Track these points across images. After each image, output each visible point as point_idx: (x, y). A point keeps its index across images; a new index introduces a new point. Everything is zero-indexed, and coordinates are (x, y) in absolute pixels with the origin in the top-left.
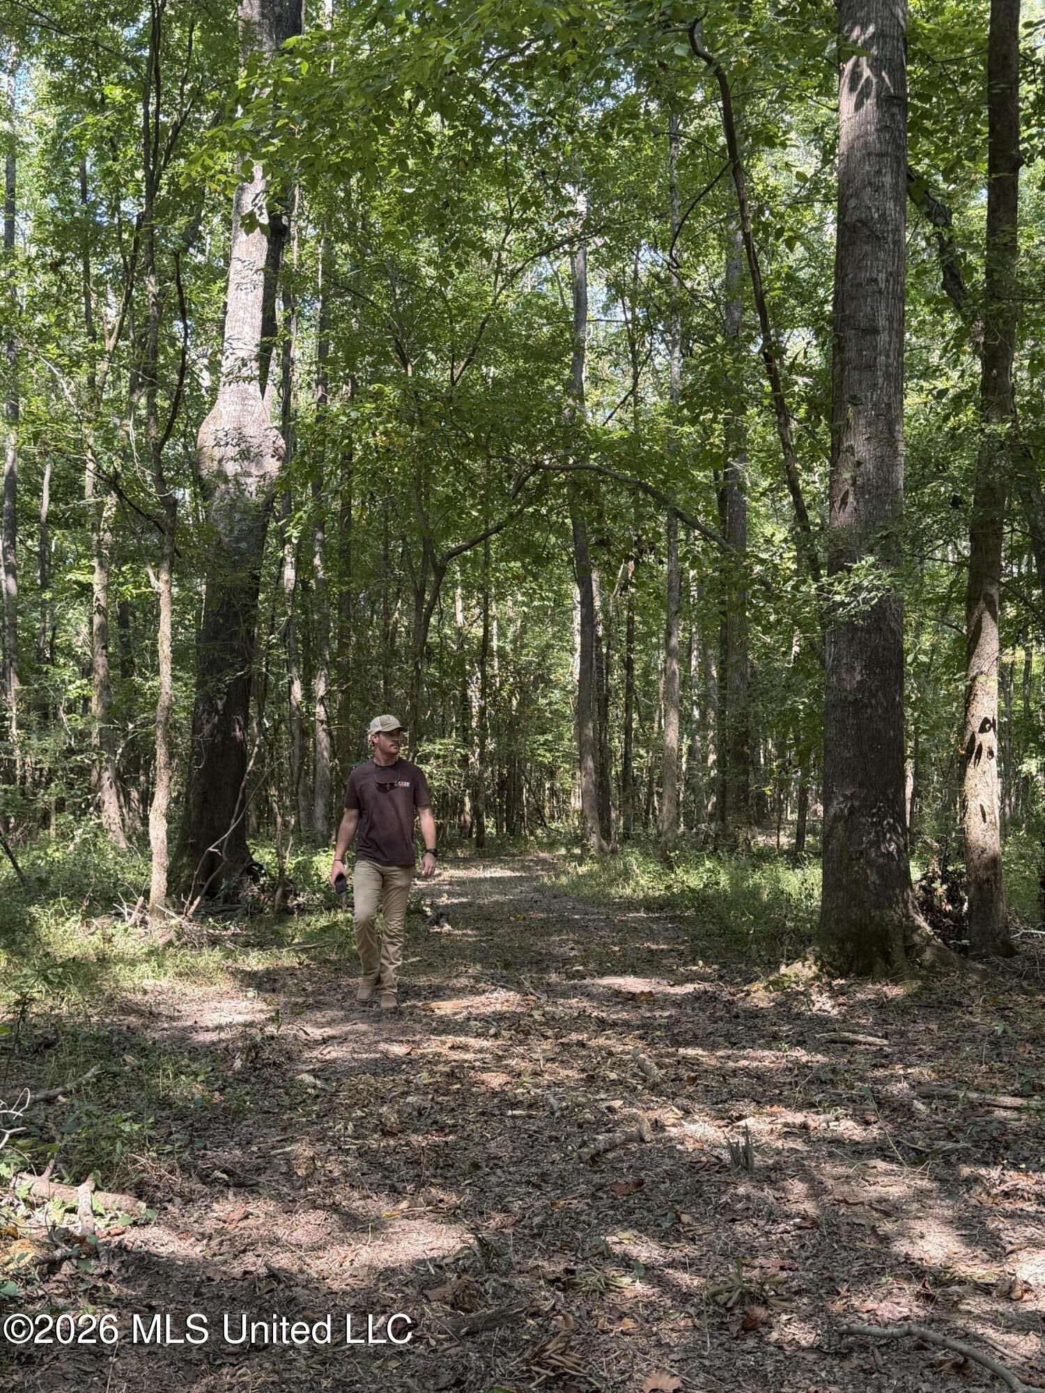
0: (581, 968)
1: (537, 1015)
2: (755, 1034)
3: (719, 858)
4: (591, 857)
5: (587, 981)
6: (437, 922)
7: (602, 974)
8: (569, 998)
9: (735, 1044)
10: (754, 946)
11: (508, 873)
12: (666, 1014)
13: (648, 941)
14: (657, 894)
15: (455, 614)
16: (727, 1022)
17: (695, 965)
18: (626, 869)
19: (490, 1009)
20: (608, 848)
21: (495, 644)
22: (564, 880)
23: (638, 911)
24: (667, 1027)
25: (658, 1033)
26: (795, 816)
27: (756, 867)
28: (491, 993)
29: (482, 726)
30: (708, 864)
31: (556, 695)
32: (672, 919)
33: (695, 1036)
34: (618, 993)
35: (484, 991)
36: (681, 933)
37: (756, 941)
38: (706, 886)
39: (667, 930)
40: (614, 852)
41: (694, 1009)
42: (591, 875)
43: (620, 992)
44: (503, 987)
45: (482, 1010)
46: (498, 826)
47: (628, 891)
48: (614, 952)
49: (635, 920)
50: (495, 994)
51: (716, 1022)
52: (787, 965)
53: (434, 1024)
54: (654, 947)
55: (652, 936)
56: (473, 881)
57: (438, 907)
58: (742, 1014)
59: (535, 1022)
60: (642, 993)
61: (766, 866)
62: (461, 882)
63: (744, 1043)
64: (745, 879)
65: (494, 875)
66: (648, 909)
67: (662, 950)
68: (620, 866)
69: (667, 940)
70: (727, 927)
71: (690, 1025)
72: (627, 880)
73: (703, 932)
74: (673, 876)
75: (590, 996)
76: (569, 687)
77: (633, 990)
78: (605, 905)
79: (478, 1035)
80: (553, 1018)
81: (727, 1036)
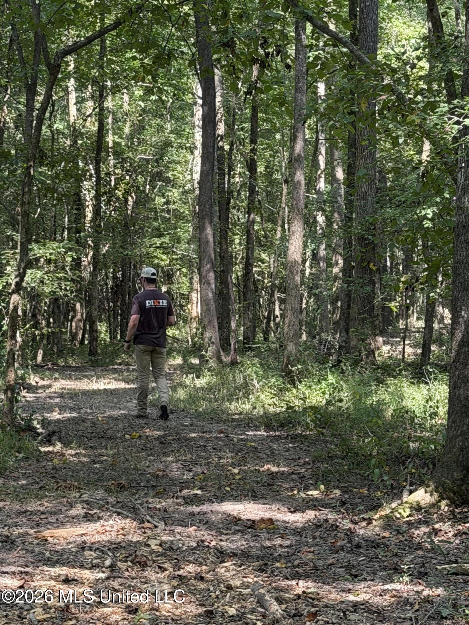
0: (199, 492)
1: (154, 545)
2: (377, 565)
3: (343, 372)
4: (209, 370)
5: (205, 508)
6: (48, 441)
7: (221, 499)
8: (187, 526)
9: (356, 576)
10: (377, 471)
11: (123, 385)
12: (288, 543)
13: (268, 462)
14: (278, 410)
15: (67, 106)
16: (348, 552)
17: (316, 489)
18: (246, 383)
19: (105, 538)
20: (226, 359)
21: (110, 139)
22: (181, 394)
23: (257, 428)
24: (288, 558)
25: (278, 565)
26: (421, 324)
27: (380, 382)
28: (107, 520)
29: (96, 228)
30: (331, 379)
31: (174, 194)
32: (294, 438)
33: (316, 568)
34: (237, 520)
35: (99, 518)
36: (301, 454)
37: (380, 465)
38: (329, 403)
39: (288, 450)
40: (234, 363)
41: (314, 538)
42: (210, 388)
43: (240, 519)
44: (119, 514)
45: (97, 538)
46: (112, 333)
47: (247, 407)
48: (233, 475)
49: (255, 439)
50: (111, 522)
51: (337, 552)
52: (411, 492)
53: (47, 554)
54: (274, 469)
55: (273, 458)
56: (85, 393)
57: (50, 423)
58: (364, 544)
59: (152, 552)
60: (262, 520)
61: (390, 381)
62: (73, 394)
63: (365, 575)
64: (367, 395)
65: (107, 387)
66: (268, 427)
67: (283, 473)
68: (240, 380)
69: (289, 461)
70: (349, 450)
71: (310, 556)
72: (247, 395)
73: (325, 453)
74: (294, 391)
75: (208, 524)
76: (188, 187)
77: (251, 517)
78: (225, 421)
79: (93, 567)
80: (171, 549)
81: (348, 567)
